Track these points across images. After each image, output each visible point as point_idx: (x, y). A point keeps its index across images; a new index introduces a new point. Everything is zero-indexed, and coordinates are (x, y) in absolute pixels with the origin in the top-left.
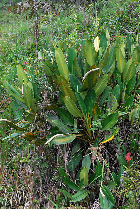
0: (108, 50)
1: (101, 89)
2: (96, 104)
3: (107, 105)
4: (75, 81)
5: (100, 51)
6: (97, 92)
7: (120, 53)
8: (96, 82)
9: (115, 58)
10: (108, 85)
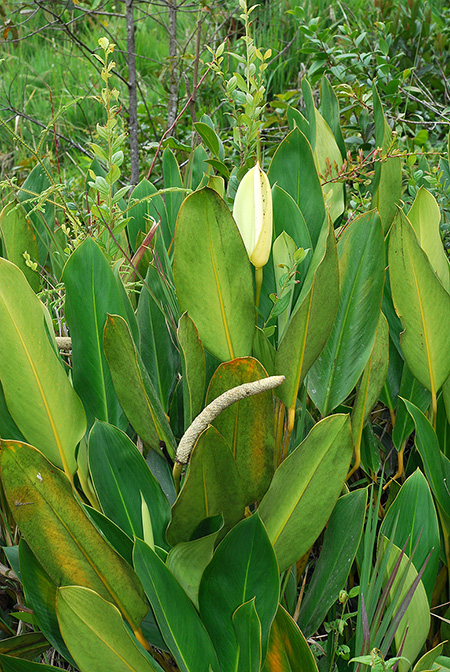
0: (331, 252)
1: (310, 516)
2: (282, 621)
3: (355, 618)
4: (130, 469)
5: (277, 261)
6: (284, 537)
7: (412, 263)
8: (270, 472)
9: (383, 296)
10: (356, 478)
